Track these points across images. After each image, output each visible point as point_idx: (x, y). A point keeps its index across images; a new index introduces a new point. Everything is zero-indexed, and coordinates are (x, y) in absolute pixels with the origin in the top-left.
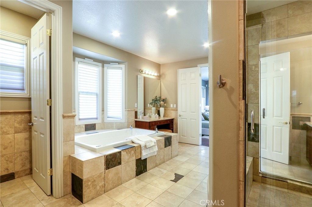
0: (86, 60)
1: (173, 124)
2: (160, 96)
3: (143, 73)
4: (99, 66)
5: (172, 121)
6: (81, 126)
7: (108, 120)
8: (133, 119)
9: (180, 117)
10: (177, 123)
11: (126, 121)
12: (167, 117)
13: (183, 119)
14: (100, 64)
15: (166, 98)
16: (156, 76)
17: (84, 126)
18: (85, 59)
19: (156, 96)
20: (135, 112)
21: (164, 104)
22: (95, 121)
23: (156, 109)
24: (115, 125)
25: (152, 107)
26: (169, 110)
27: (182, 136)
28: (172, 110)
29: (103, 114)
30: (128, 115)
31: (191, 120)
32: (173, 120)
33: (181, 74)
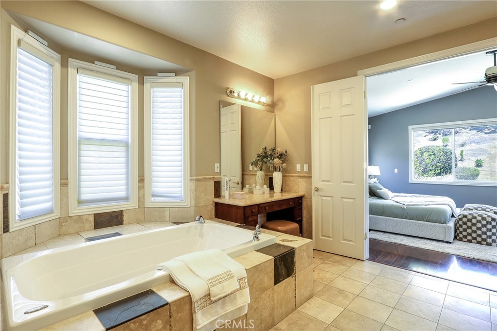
0: (98, 66)
1: (301, 209)
2: (273, 147)
3: (233, 97)
4: (132, 81)
5: (299, 201)
6: (84, 218)
7: (151, 202)
8: (210, 198)
9: (316, 193)
10: (311, 206)
11: (193, 203)
12: (289, 191)
13: (323, 198)
14: (135, 77)
15: (286, 152)
16: (264, 105)
17: (92, 219)
18: (94, 63)
19: (266, 148)
20: (215, 182)
21: (282, 163)
22: (122, 203)
23: (266, 175)
24: (167, 214)
25: (256, 171)
26: (293, 176)
27: (323, 236)
28: (299, 176)
29: (141, 187)
30: (196, 190)
31: (344, 200)
32: (300, 198)
33: (319, 94)
